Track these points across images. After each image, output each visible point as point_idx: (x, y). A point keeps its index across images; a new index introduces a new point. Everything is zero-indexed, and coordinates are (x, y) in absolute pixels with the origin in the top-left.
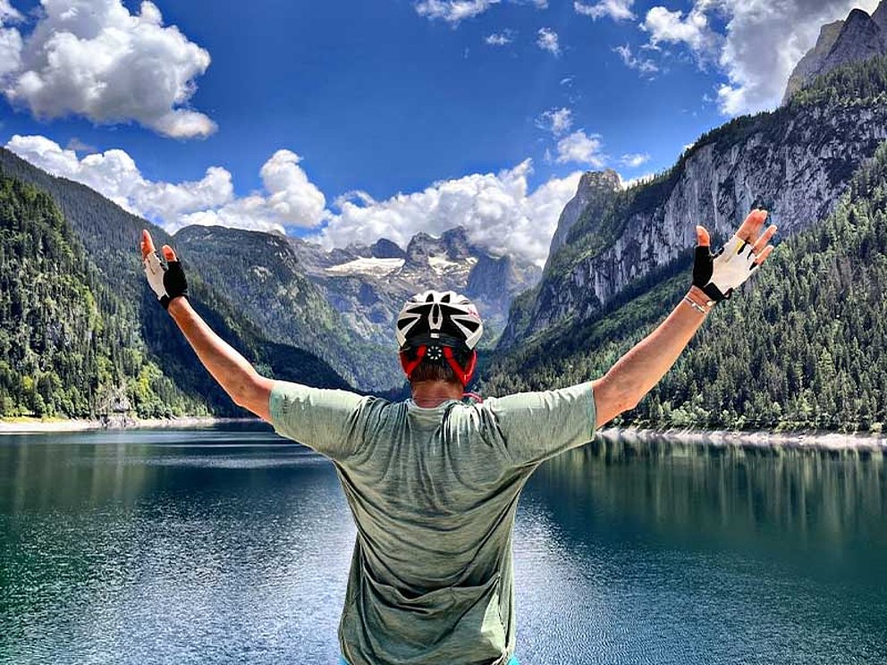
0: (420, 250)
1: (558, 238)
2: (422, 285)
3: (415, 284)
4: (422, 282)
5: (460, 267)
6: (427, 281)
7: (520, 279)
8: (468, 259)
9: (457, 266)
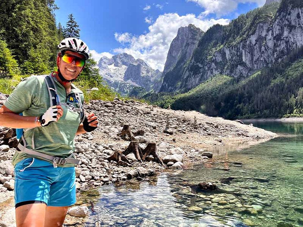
0: (105, 63)
1: (171, 53)
2: (107, 75)
3: (104, 75)
4: (107, 74)
5: (120, 69)
6: (109, 74)
7: (145, 72)
8: (122, 66)
9: (119, 69)
